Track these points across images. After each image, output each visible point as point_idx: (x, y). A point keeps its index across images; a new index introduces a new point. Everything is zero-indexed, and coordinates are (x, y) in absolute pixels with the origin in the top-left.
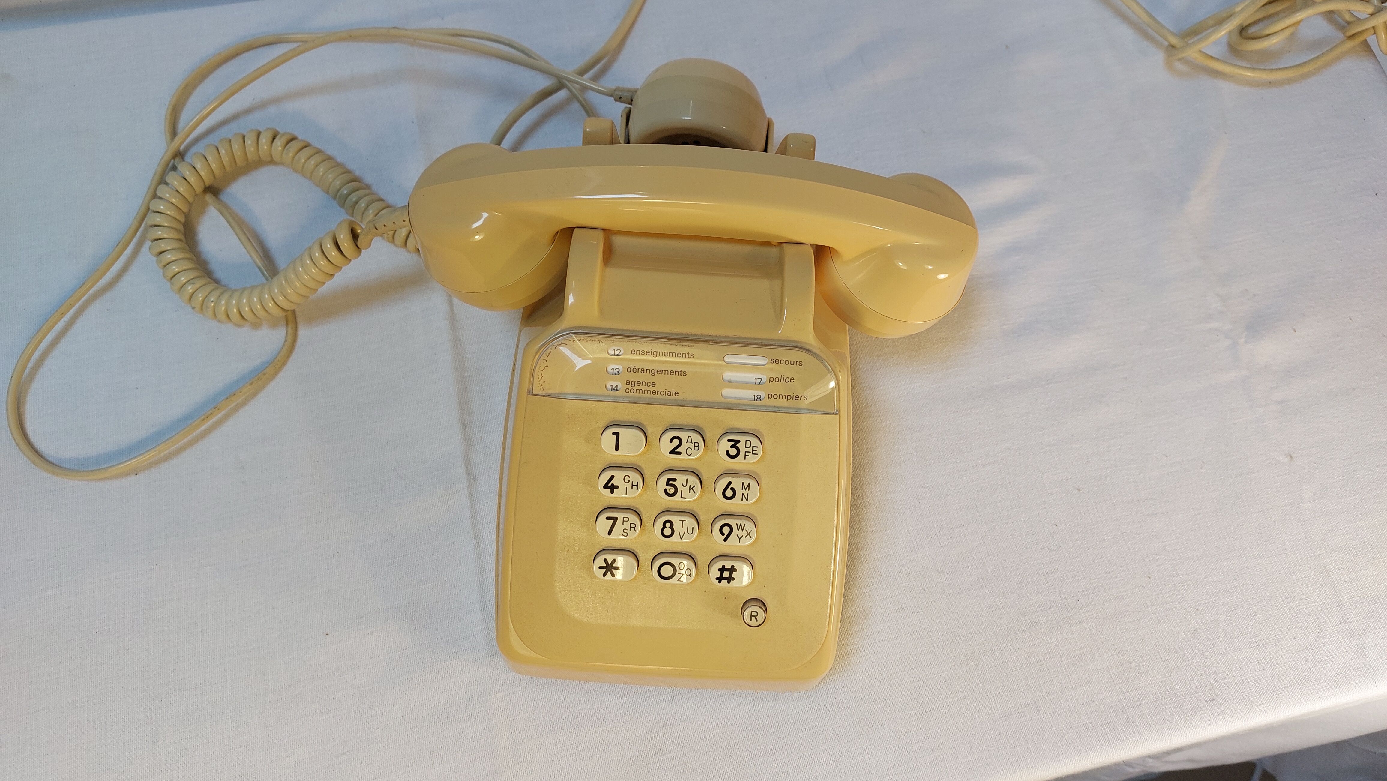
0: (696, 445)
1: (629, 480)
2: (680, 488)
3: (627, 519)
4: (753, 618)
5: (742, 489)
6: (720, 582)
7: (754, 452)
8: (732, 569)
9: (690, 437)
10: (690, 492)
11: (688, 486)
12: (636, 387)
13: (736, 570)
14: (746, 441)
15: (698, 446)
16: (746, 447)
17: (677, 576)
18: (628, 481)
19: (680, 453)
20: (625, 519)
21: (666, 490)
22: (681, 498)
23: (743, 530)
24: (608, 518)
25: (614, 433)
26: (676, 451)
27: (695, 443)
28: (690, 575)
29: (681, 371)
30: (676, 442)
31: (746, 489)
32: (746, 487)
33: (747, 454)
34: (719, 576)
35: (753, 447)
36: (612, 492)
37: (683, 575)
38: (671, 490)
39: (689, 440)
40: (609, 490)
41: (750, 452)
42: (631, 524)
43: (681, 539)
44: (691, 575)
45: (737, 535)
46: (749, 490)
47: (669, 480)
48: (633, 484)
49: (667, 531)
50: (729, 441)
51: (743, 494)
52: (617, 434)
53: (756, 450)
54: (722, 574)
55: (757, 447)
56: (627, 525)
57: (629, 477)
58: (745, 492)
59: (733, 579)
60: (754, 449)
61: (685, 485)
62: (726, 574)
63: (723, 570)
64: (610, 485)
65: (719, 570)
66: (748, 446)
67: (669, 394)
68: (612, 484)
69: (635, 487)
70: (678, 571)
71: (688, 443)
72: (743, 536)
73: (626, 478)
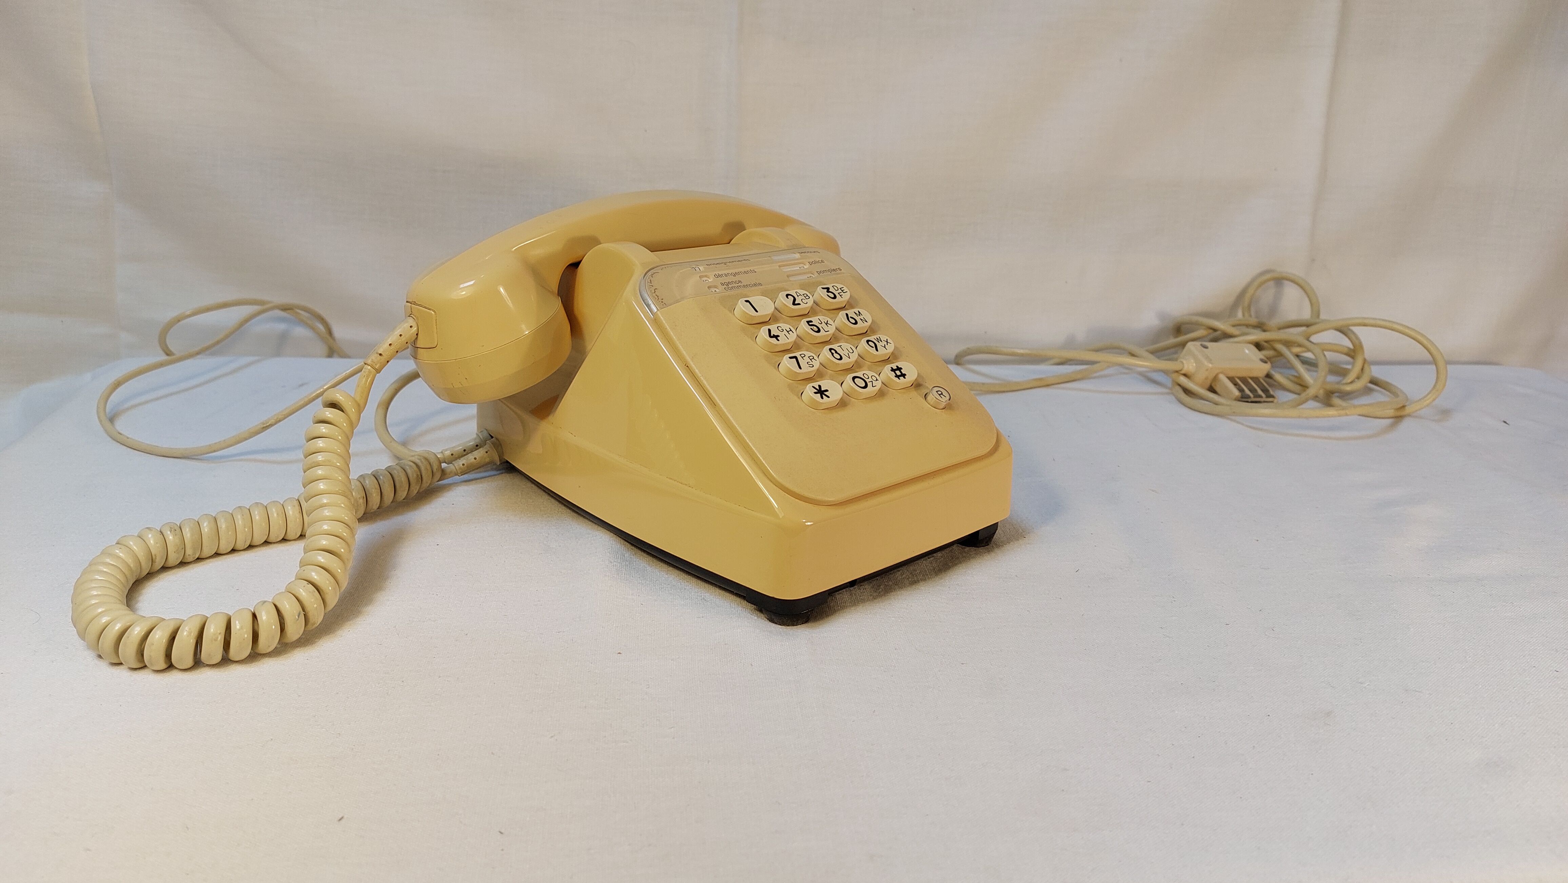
0: (805, 295)
2: (819, 326)
3: (803, 356)
4: (941, 395)
7: (844, 291)
8: (899, 369)
10: (828, 327)
11: (824, 323)
12: (730, 286)
13: (901, 369)
14: (833, 286)
15: (807, 297)
16: (836, 291)
17: (870, 384)
18: (782, 331)
19: (799, 304)
21: (812, 329)
22: (826, 332)
23: (881, 341)
24: (790, 357)
26: (796, 303)
27: (803, 295)
28: (877, 380)
30: (791, 297)
31: (859, 315)
33: (840, 294)
34: (895, 376)
35: (841, 288)
36: (778, 340)
37: (872, 381)
38: (815, 328)
39: (798, 294)
40: (775, 339)
41: (841, 292)
42: (809, 358)
43: (849, 358)
45: (881, 346)
46: (861, 315)
47: (808, 322)
48: (788, 331)
49: (837, 356)
51: (861, 319)
52: (747, 301)
54: (895, 373)
55: (843, 288)
56: (807, 359)
57: (781, 328)
58: (861, 317)
59: (905, 375)
61: (820, 323)
62: (898, 373)
63: (893, 370)
64: (772, 335)
66: (837, 289)
67: (755, 285)
68: (774, 335)
69: (790, 332)
70: (867, 380)
71: (799, 296)
72: (885, 345)
73: (779, 328)
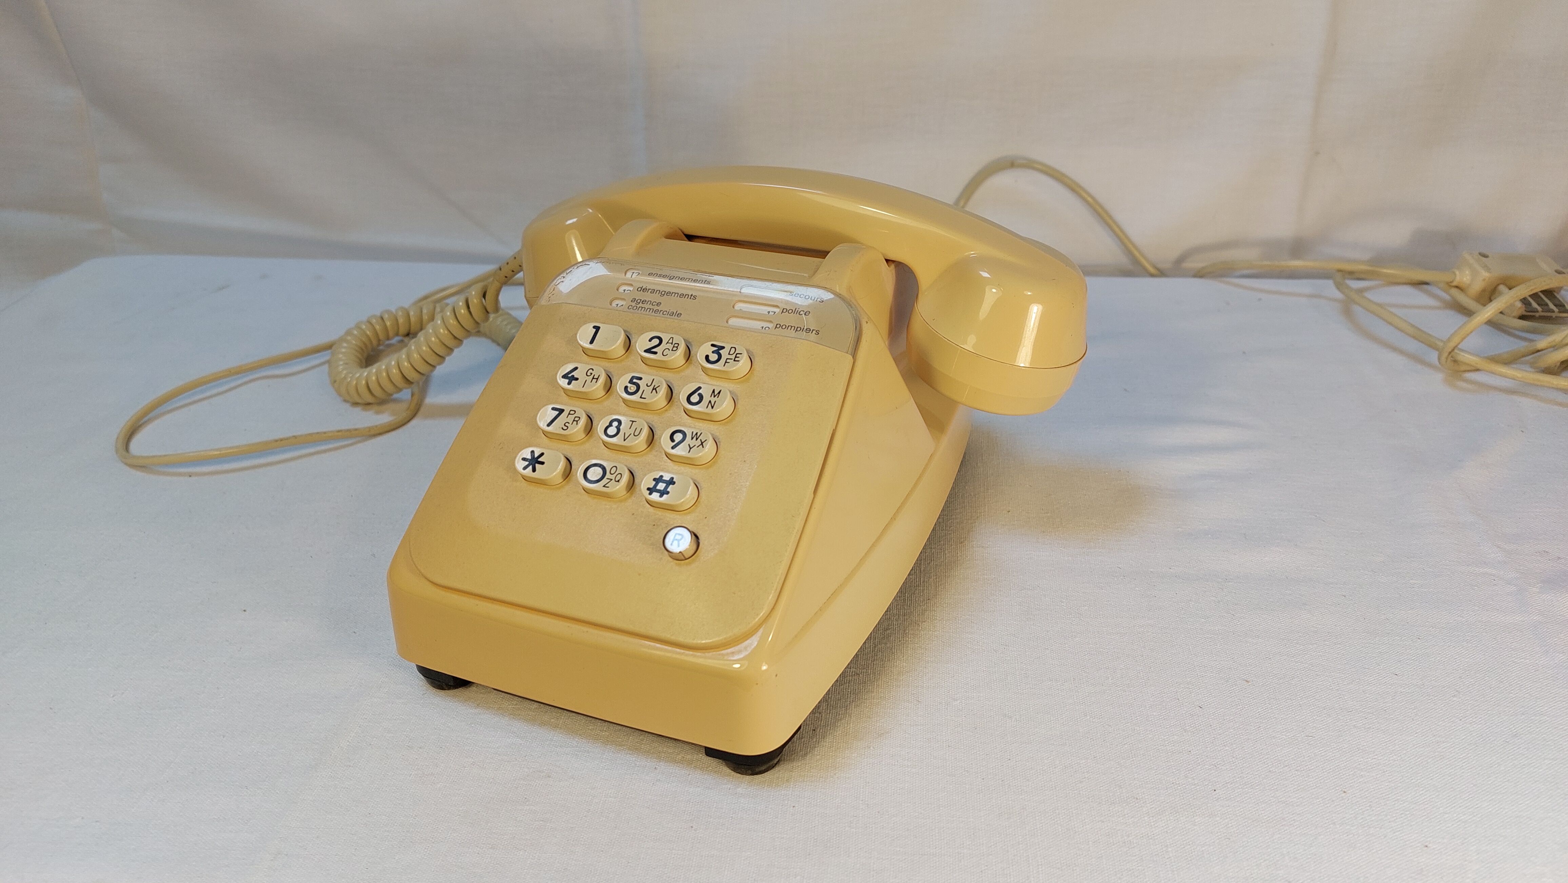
1: (591, 374)
2: (643, 388)
3: (573, 412)
5: (711, 396)
6: (650, 494)
7: (736, 359)
8: (670, 482)
9: (672, 339)
10: (652, 392)
11: (651, 387)
13: (674, 484)
14: (732, 347)
15: (677, 347)
16: (729, 354)
17: (604, 481)
19: (655, 353)
20: (572, 412)
21: (626, 388)
22: (641, 397)
23: (697, 439)
24: (553, 409)
25: (594, 327)
26: (652, 350)
27: (675, 344)
28: (618, 481)
29: (692, 295)
31: (715, 396)
32: (715, 394)
33: (728, 361)
35: (737, 354)
36: (569, 383)
37: (611, 480)
38: (632, 388)
39: (670, 341)
40: (567, 381)
41: (732, 358)
42: (575, 417)
43: (625, 440)
44: (620, 481)
45: (689, 444)
46: (718, 397)
47: (634, 377)
48: (595, 378)
49: (612, 431)
50: (713, 345)
51: (710, 402)
52: (597, 329)
53: (738, 357)
54: (656, 485)
55: (741, 353)
56: (571, 418)
57: (593, 370)
58: (713, 400)
59: (668, 493)
61: (649, 385)
62: (661, 486)
63: (659, 480)
64: (570, 375)
65: (654, 479)
66: (732, 353)
67: (672, 314)
68: (573, 376)
69: (594, 381)
70: (608, 475)
71: (668, 344)
72: (695, 446)
73: (591, 371)
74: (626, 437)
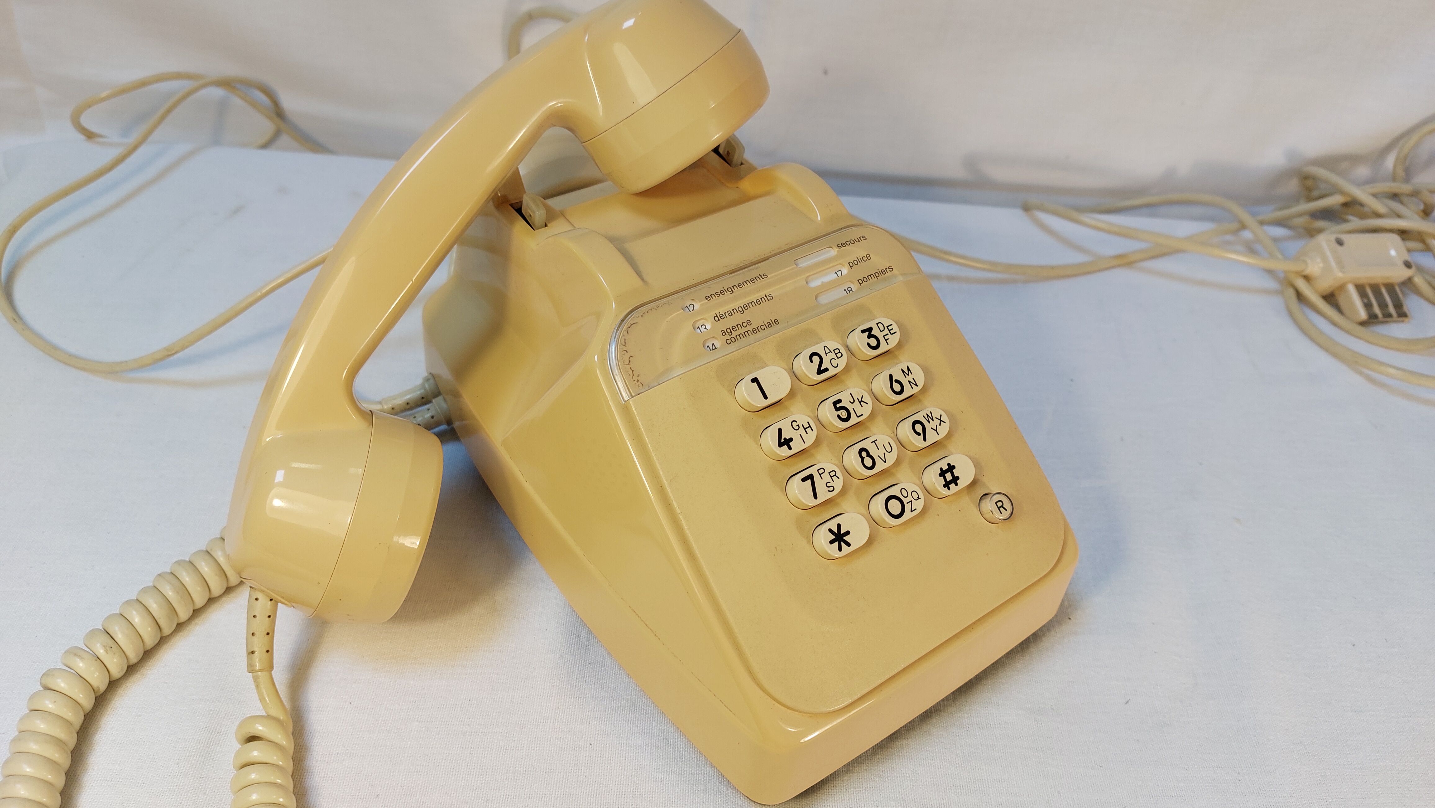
0: (837, 351)
1: (798, 425)
2: (850, 407)
3: (822, 471)
4: (1001, 509)
5: (906, 377)
6: (949, 489)
7: (892, 332)
8: (951, 468)
9: (825, 347)
10: (862, 406)
11: (856, 401)
12: (734, 334)
13: (954, 467)
14: (877, 324)
15: (839, 352)
16: (881, 331)
17: (908, 507)
18: (798, 427)
19: (826, 370)
20: (821, 471)
21: (839, 417)
22: (858, 417)
23: (933, 419)
24: (804, 480)
25: (751, 381)
26: (822, 369)
27: (834, 350)
28: (918, 498)
30: (816, 359)
31: (908, 375)
32: (907, 373)
33: (886, 337)
34: (944, 483)
35: (887, 327)
36: (790, 448)
37: (911, 501)
38: (843, 414)
39: (827, 351)
40: (786, 447)
41: (888, 334)
42: (829, 473)
43: (885, 462)
44: (920, 497)
45: (931, 428)
46: (912, 374)
47: (835, 403)
48: (805, 427)
49: (868, 462)
50: (863, 331)
51: (909, 382)
52: (755, 380)
53: (892, 329)
54: (945, 479)
55: (891, 325)
56: (826, 477)
57: (797, 422)
58: (910, 378)
59: (958, 478)
60: (890, 328)
61: (852, 401)
62: (949, 476)
63: (943, 473)
64: (783, 440)
65: (940, 475)
66: (882, 329)
67: (770, 325)
68: (785, 439)
69: (809, 430)
70: (905, 500)
71: (827, 354)
72: (937, 426)
73: (794, 424)
74: (884, 460)
